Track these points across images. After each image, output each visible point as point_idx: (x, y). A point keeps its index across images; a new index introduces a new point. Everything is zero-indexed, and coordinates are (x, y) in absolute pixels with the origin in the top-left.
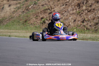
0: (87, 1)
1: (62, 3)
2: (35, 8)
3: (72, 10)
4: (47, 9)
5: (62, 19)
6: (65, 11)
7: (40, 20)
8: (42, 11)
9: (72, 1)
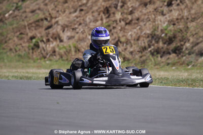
0: (124, 3)
1: (73, 7)
2: (18, 17)
3: (94, 21)
4: (42, 20)
5: (74, 40)
6: (78, 23)
7: (28, 41)
8: (31, 24)
9: (92, 2)
